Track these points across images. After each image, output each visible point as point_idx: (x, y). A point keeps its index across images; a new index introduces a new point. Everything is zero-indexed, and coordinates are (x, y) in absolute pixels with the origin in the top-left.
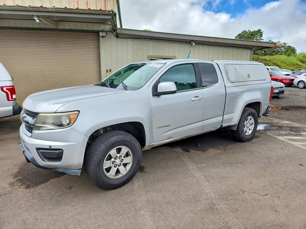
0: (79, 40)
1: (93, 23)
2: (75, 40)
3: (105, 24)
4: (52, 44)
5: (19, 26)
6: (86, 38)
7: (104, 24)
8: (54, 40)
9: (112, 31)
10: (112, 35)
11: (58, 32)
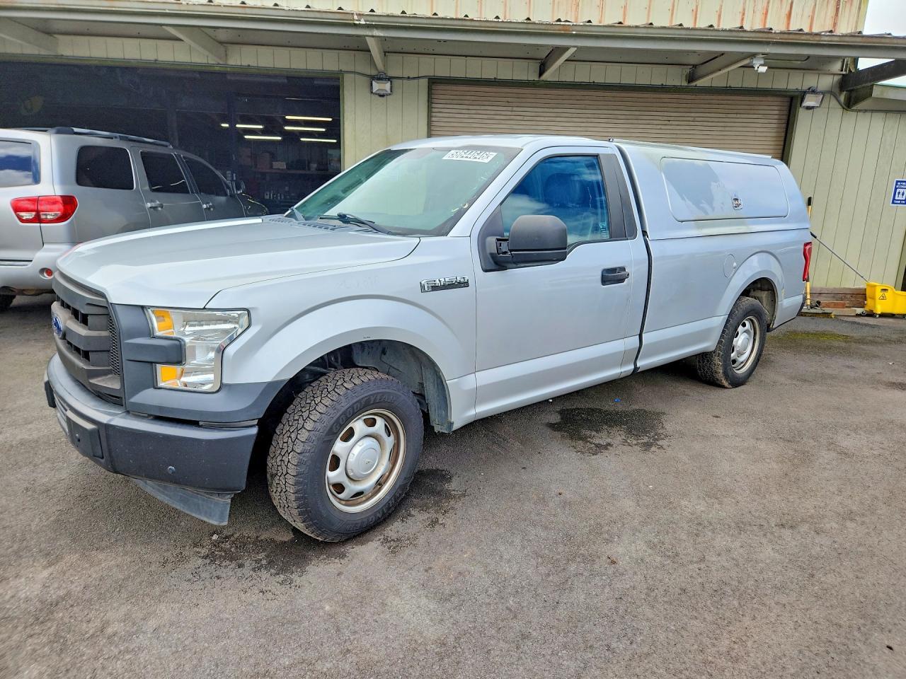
0: (735, 116)
1: (786, 70)
2: (724, 116)
3: (820, 72)
4: (663, 127)
5: (599, 79)
6: (752, 112)
7: (817, 72)
8: (669, 119)
9: (837, 91)
10: (834, 102)
11: (683, 96)
